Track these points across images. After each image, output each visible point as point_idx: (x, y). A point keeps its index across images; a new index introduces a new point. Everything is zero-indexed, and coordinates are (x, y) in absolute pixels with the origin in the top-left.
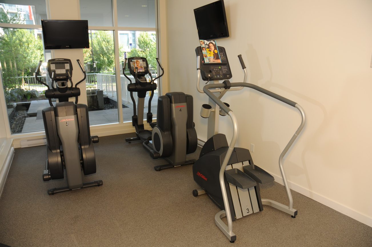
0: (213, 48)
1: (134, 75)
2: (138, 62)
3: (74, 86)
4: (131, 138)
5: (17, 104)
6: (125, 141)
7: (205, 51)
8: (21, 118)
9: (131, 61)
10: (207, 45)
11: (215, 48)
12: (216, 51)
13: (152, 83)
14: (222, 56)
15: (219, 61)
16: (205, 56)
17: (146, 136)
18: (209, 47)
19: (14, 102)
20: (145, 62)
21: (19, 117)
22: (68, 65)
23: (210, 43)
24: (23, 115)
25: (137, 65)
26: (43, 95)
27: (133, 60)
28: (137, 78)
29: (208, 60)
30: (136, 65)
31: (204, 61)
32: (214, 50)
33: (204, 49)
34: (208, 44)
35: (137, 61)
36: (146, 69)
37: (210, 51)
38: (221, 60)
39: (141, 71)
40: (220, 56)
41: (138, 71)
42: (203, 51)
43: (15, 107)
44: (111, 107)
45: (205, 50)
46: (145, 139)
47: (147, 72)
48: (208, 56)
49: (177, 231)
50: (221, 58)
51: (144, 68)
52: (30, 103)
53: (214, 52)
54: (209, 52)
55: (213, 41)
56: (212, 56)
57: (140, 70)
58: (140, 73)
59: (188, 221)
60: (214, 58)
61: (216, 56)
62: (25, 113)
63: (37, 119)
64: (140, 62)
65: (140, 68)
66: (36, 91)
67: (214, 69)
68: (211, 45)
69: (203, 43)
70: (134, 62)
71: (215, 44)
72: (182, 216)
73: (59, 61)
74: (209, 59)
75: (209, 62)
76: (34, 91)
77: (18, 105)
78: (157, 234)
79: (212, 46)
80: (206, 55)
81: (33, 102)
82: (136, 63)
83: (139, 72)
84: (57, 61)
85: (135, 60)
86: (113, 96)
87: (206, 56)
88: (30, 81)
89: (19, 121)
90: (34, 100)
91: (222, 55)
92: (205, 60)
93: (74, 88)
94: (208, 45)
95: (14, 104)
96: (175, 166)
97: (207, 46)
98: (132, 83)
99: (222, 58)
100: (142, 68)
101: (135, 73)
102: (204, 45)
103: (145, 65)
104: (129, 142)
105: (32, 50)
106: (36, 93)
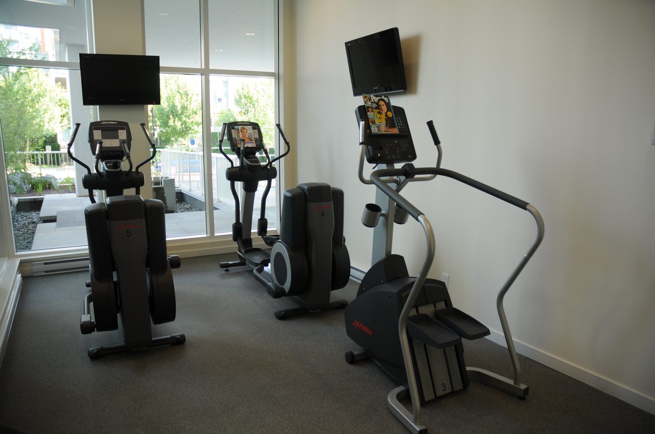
0: (384, 108)
1: (238, 154)
2: (244, 131)
3: (134, 170)
4: (230, 263)
5: (19, 199)
6: (219, 267)
7: (372, 113)
8: (27, 224)
9: (233, 128)
10: (374, 102)
11: (389, 110)
12: (390, 114)
13: (269, 167)
14: (400, 123)
15: (395, 131)
16: (372, 122)
17: (258, 259)
18: (378, 107)
19: (15, 196)
20: (256, 131)
21: (23, 223)
22: (125, 132)
23: (379, 100)
24: (30, 219)
25: (243, 136)
26: (65, 185)
27: (236, 127)
28: (244, 158)
29: (376, 129)
30: (241, 136)
31: (370, 131)
32: (387, 112)
33: (370, 109)
34: (376, 101)
35: (244, 128)
36: (259, 142)
37: (380, 113)
38: (399, 128)
39: (250, 145)
40: (397, 123)
41: (245, 146)
42: (368, 113)
43: (15, 205)
44: (188, 209)
45: (372, 111)
46: (257, 265)
47: (260, 146)
48: (377, 122)
49: (324, 421)
50: (398, 126)
51: (255, 141)
52: (43, 198)
53: (386, 115)
54: (379, 116)
55: (385, 97)
56: (384, 122)
57: (248, 144)
58: (249, 150)
59: (341, 404)
60: (386, 126)
61: (390, 123)
62: (34, 215)
63: (58, 226)
64: (248, 129)
65: (248, 140)
66: (54, 177)
67: (387, 145)
68: (382, 103)
69: (368, 100)
70: (238, 129)
71: (387, 102)
72: (329, 396)
73: (108, 124)
74: (378, 128)
75: (379, 133)
76: (50, 178)
77: (21, 201)
78: (289, 427)
79: (383, 105)
80: (373, 119)
81: (48, 197)
82: (241, 131)
83: (247, 147)
84: (106, 124)
85: (240, 127)
86: (190, 189)
87: (374, 123)
88: (42, 159)
89: (23, 229)
90: (49, 194)
91: (399, 120)
92: (372, 129)
93: (133, 172)
94: (377, 103)
95: (14, 200)
96: (310, 311)
97: (375, 105)
98: (234, 166)
99: (400, 125)
100: (252, 140)
101: (239, 148)
102: (370, 103)
103: (257, 136)
104: (226, 269)
105: (45, 105)
106: (52, 181)
